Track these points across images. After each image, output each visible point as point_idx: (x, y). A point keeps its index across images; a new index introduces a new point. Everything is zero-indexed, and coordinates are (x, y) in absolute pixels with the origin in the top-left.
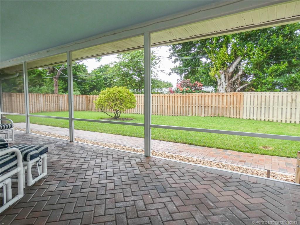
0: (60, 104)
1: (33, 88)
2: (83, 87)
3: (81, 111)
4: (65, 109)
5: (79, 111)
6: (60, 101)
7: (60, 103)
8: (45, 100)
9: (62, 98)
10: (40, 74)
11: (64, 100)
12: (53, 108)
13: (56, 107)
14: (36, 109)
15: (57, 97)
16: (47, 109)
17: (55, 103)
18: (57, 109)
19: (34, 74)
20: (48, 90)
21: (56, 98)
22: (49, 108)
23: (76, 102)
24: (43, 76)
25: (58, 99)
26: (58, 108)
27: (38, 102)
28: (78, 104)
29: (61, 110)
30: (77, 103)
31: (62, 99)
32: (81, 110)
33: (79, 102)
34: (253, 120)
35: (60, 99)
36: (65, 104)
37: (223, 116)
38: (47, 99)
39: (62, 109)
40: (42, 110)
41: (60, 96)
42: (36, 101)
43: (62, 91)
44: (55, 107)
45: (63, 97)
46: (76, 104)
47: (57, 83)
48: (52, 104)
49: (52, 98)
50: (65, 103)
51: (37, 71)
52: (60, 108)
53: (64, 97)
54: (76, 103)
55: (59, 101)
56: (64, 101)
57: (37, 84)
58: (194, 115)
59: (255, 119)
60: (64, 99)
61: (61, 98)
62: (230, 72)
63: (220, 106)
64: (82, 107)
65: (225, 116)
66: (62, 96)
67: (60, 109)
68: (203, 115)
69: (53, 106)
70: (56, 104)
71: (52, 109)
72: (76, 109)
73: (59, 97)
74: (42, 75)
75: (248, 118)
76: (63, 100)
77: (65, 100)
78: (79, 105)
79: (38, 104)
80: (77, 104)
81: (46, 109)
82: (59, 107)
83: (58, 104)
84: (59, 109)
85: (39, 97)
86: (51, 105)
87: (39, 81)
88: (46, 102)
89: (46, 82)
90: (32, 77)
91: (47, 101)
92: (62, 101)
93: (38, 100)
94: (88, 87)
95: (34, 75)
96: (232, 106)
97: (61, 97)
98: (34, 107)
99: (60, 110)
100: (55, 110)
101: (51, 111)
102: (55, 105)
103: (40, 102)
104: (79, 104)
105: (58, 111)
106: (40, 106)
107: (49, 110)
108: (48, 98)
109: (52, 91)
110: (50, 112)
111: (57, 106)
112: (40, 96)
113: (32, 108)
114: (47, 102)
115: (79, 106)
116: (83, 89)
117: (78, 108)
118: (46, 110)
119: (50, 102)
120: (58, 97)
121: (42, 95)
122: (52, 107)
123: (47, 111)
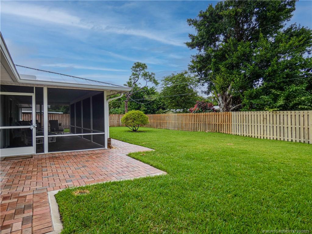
0: (120, 122)
2: (152, 106)
17: (116, 121)
18: (118, 125)
25: (119, 118)
34: (239, 135)
37: (219, 132)
41: (120, 115)
47: (127, 105)
58: (201, 131)
59: (240, 135)
62: (227, 94)
63: (217, 123)
65: (220, 132)
67: (120, 125)
68: (207, 131)
75: (235, 134)
94: (155, 107)
96: (224, 123)
102: (116, 122)
111: (118, 122)
122: (115, 124)
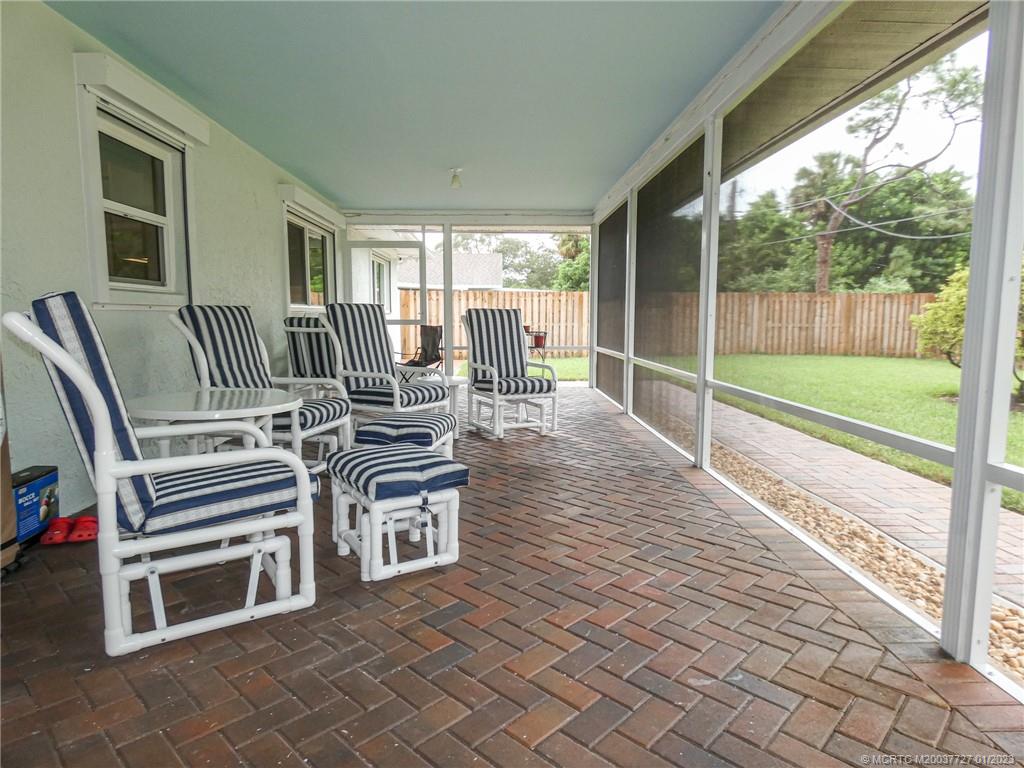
0: (817, 330)
1: (754, 276)
2: (941, 261)
3: (901, 356)
4: (835, 346)
5: (891, 355)
6: (817, 319)
7: (817, 325)
8: (765, 313)
9: (825, 305)
10: (782, 229)
11: (834, 315)
12: (790, 341)
13: (799, 338)
14: (735, 341)
15: (809, 302)
16: (769, 342)
17: (799, 325)
18: (803, 347)
19: (763, 230)
20: (796, 280)
21: (805, 305)
22: (776, 341)
23: (880, 322)
24: (788, 235)
25: (811, 312)
26: (809, 342)
27: (743, 321)
28: (890, 328)
29: (816, 350)
30: (887, 325)
31: (825, 311)
32: (898, 352)
33: (894, 320)
35: (818, 311)
36: (836, 330)
38: (774, 311)
39: (823, 345)
40: (754, 348)
41: (818, 299)
42: (736, 319)
43: (846, 283)
44: (796, 340)
45: (832, 303)
46: (879, 330)
47: (827, 253)
48: (787, 328)
49: (791, 306)
50: (837, 324)
51: (773, 221)
52: (813, 343)
53: (835, 302)
54: (880, 326)
55: (815, 316)
56: (831, 317)
57: (770, 262)
60: (834, 311)
61: (822, 308)
64: (906, 342)
66: (825, 299)
67: (816, 345)
69: (791, 333)
70: (800, 328)
71: (786, 345)
72: (879, 347)
73: (816, 302)
74: (788, 230)
76: (828, 314)
77: (837, 313)
78: (893, 333)
79: (742, 326)
80: (883, 328)
81: (766, 345)
82: (810, 340)
83: (810, 329)
84: (809, 348)
85: (747, 305)
86: (784, 331)
87: (776, 252)
88: (768, 320)
89: (793, 254)
90: (757, 241)
91: (771, 318)
92: (824, 319)
93: (743, 315)
95: (763, 236)
97: (822, 303)
98: (729, 335)
99: (813, 348)
100: (796, 347)
101: (782, 350)
102: (796, 331)
103: (749, 321)
104: (893, 329)
105: (806, 354)
106: (748, 334)
107: (775, 347)
108: (777, 307)
109: (809, 284)
110: (779, 354)
111: (804, 333)
112: (749, 302)
113: (725, 338)
114: (770, 322)
115: (893, 338)
116: (940, 269)
117: (885, 344)
118: (766, 348)
119: (780, 321)
120: (812, 304)
121: (757, 298)
122: (787, 340)
123: (770, 351)
